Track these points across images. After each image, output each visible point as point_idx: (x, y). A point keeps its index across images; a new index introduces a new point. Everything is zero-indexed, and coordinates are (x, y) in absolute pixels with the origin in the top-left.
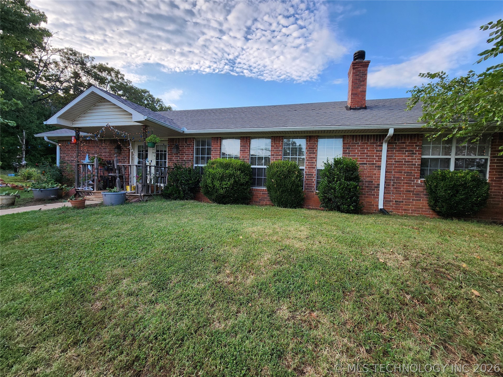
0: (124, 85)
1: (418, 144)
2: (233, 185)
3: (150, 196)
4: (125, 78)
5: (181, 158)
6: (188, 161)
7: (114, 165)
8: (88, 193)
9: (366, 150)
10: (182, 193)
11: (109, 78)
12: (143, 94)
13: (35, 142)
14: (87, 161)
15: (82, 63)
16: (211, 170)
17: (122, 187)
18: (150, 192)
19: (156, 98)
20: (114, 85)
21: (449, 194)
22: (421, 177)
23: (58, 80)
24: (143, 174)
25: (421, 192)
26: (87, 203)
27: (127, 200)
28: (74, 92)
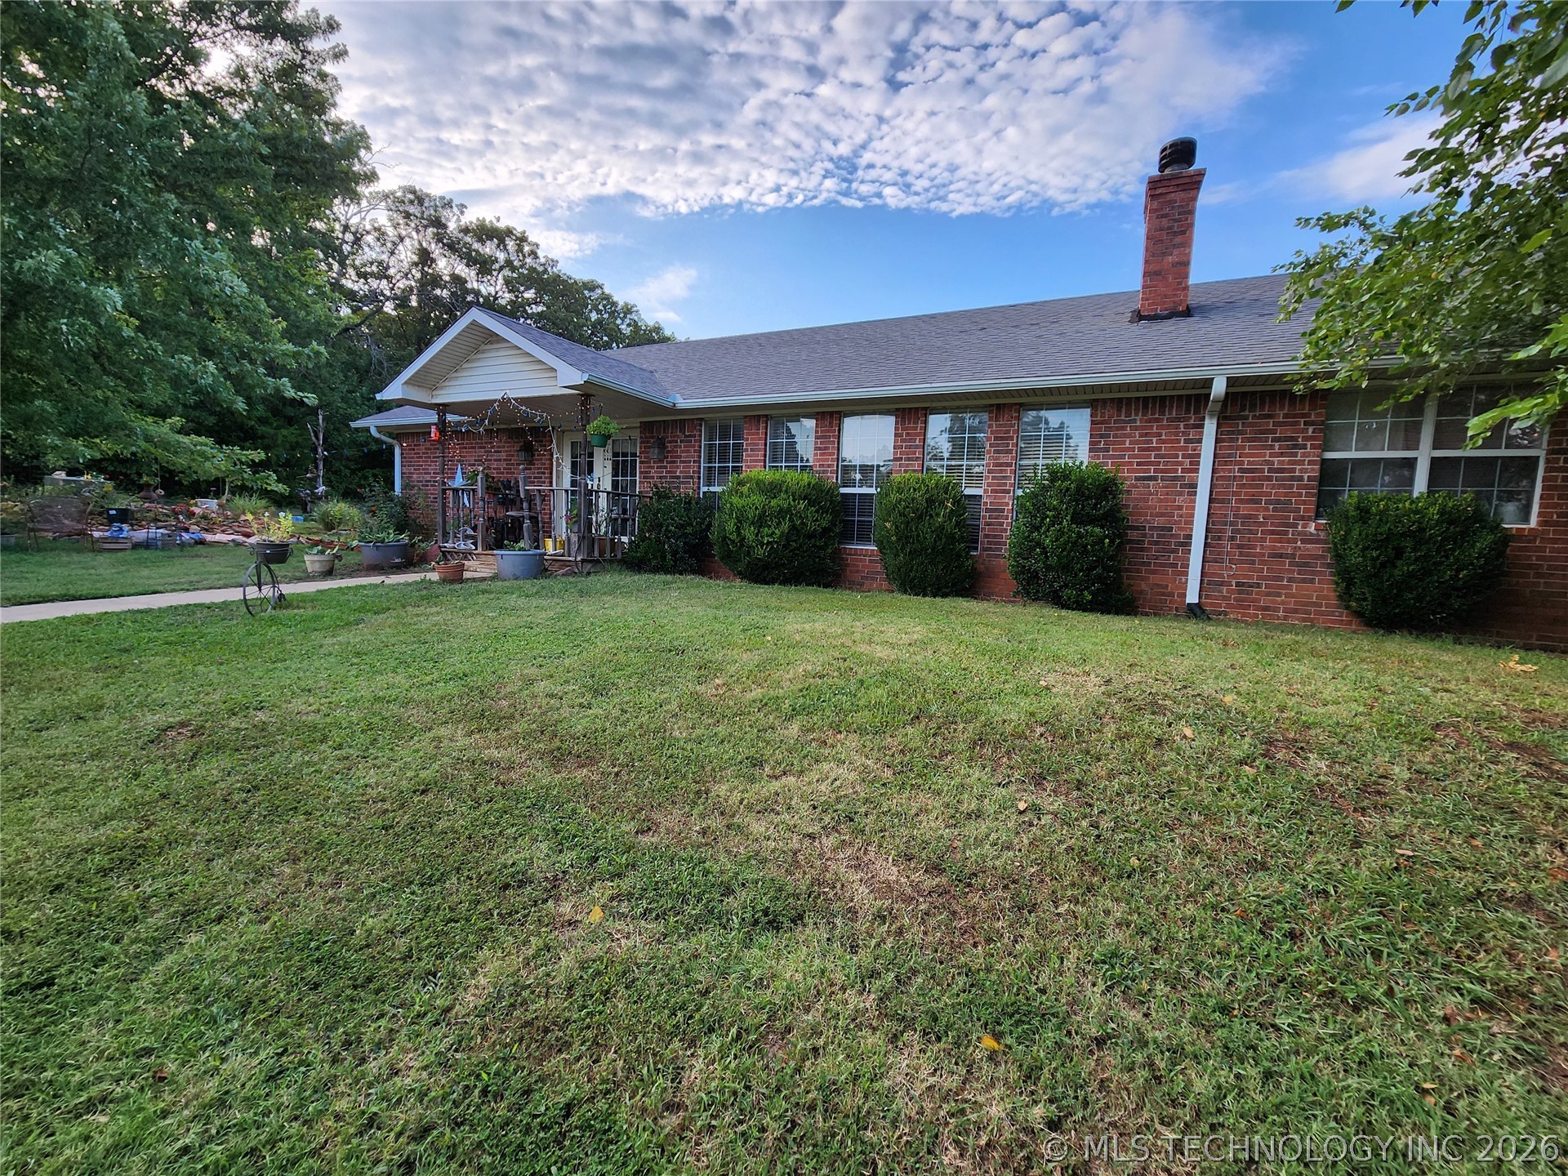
0: (538, 273)
1: (1313, 418)
2: (787, 537)
3: (596, 562)
4: (540, 254)
5: (670, 472)
6: (685, 477)
7: (518, 491)
8: (467, 555)
9: (1155, 440)
10: (669, 557)
11: (501, 256)
12: (586, 292)
13: (341, 439)
14: (459, 482)
15: (438, 223)
16: (735, 500)
17: (537, 543)
18: (596, 553)
19: (621, 303)
20: (515, 275)
21: (1374, 559)
22: (1318, 516)
23: (383, 274)
24: (580, 510)
25: (1317, 557)
26: (466, 575)
27: (546, 570)
28: (419, 303)
